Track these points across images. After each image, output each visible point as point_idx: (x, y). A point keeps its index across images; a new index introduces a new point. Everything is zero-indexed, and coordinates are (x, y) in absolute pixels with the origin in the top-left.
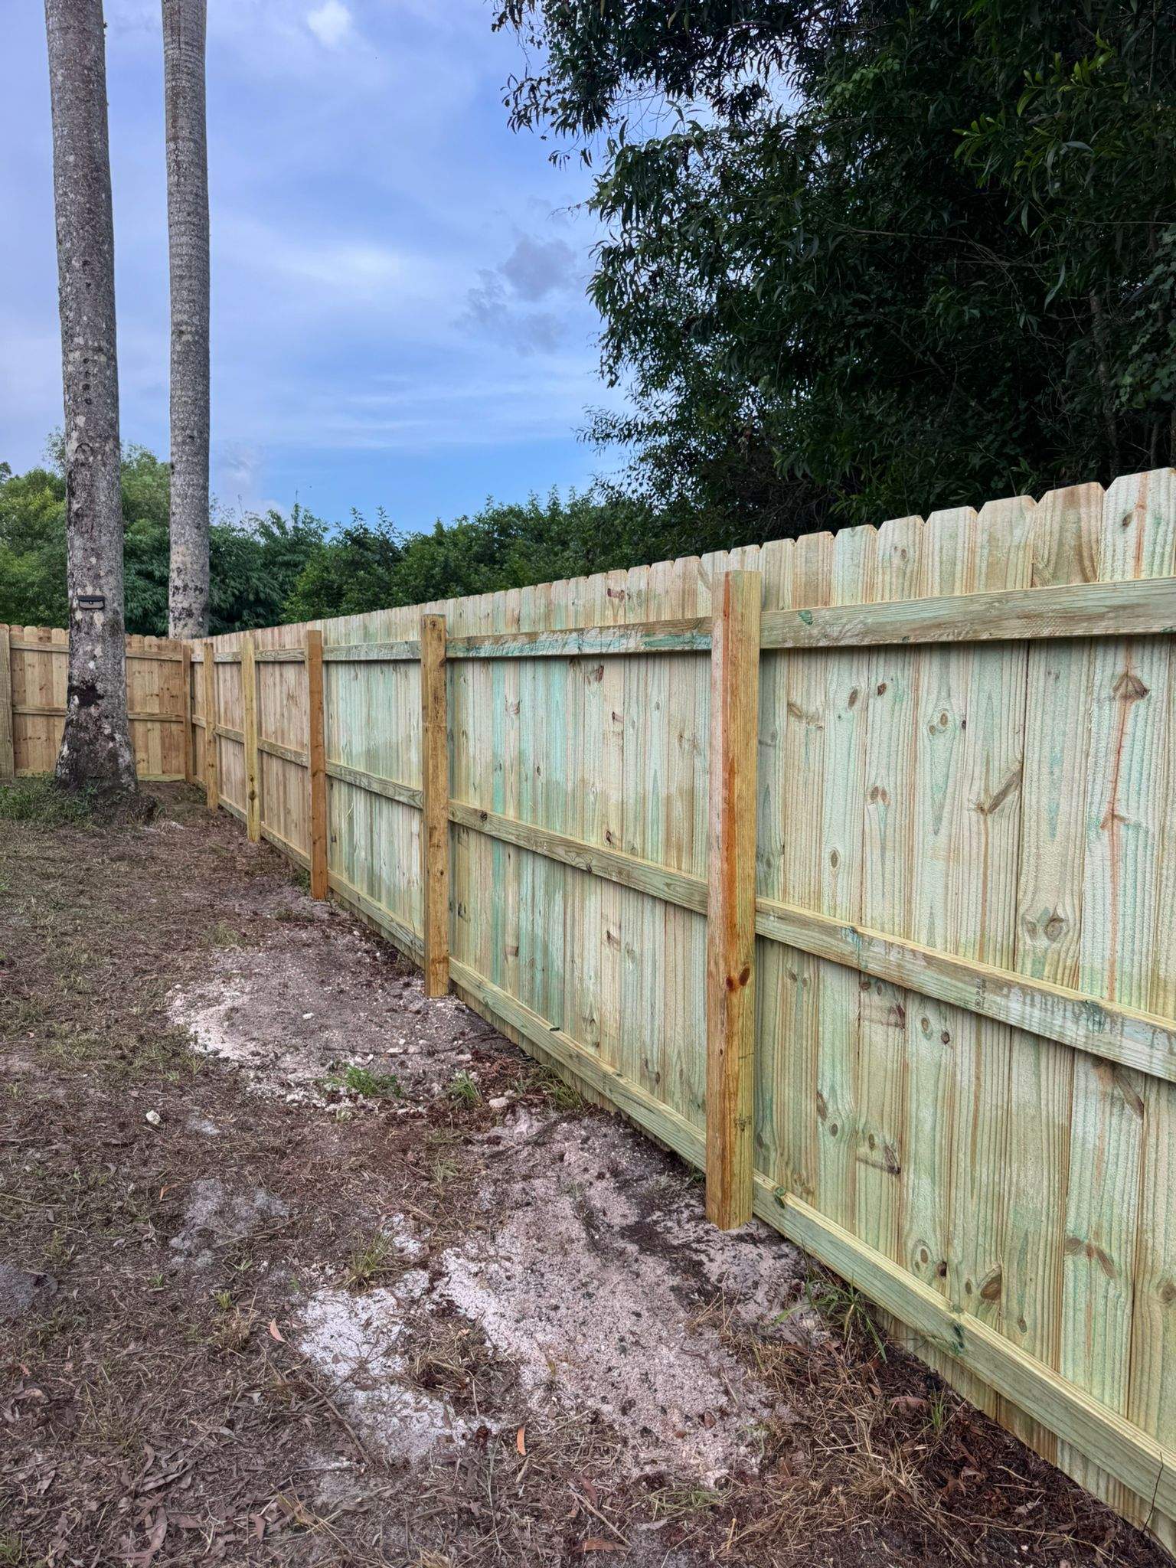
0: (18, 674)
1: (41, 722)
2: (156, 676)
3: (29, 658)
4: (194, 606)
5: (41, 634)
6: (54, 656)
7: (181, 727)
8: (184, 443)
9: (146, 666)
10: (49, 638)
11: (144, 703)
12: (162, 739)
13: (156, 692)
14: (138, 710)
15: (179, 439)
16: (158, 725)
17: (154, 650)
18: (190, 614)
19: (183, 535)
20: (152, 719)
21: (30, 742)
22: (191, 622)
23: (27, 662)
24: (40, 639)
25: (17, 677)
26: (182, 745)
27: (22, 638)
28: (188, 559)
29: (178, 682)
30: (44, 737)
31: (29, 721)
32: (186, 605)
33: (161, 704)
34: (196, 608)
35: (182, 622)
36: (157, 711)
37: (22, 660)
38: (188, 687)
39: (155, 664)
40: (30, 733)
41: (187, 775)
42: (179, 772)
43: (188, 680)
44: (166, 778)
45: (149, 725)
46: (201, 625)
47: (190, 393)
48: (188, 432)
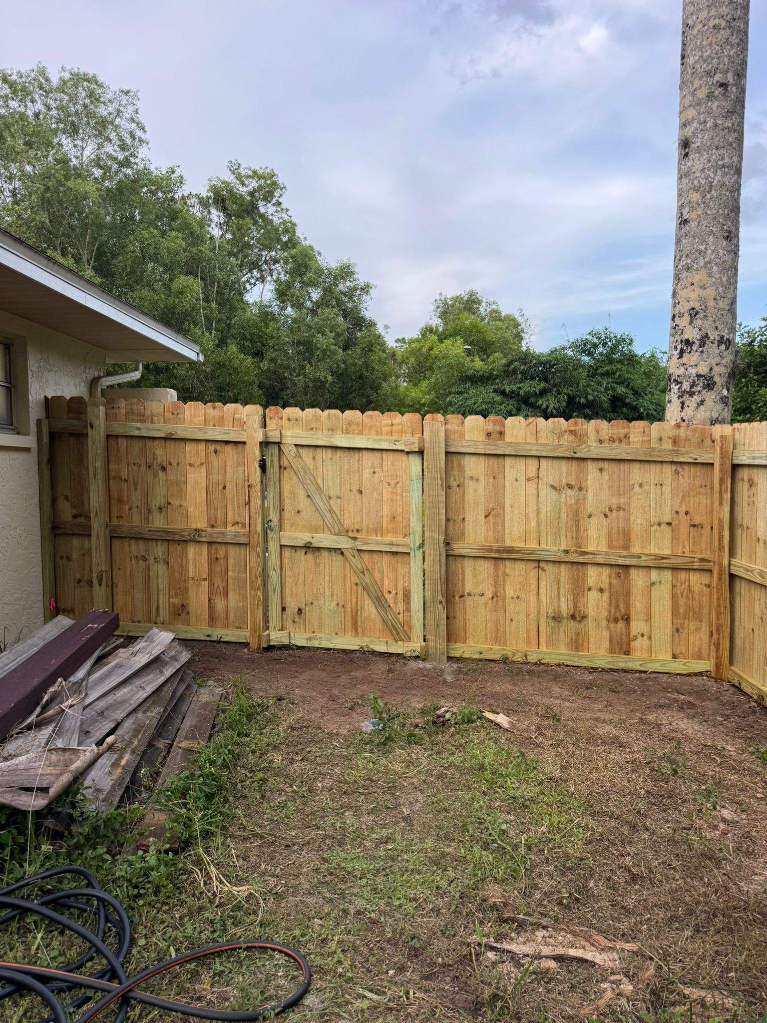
0: (455, 492)
1: (485, 568)
2: (667, 489)
3: (473, 466)
4: (717, 370)
5: (490, 427)
6: (508, 462)
7: (705, 579)
8: (710, 96)
9: (652, 474)
10: (501, 433)
11: (647, 538)
12: (674, 598)
13: (667, 518)
14: (636, 549)
15: (702, 94)
16: (667, 575)
17: (668, 445)
18: (710, 385)
19: (703, 253)
20: (660, 564)
21: (469, 601)
22: (710, 397)
23: (468, 473)
24: (489, 435)
25: (453, 498)
26: (706, 611)
27: (462, 435)
28: (710, 292)
29: (704, 500)
30: (489, 594)
31: (468, 565)
32: (703, 369)
33: (675, 538)
34: (720, 374)
35: (696, 398)
36: (667, 552)
37: (461, 469)
38: (727, 509)
39: (668, 470)
40: (469, 586)
41: (718, 666)
42: (700, 657)
43: (727, 496)
44: (678, 667)
45: (654, 575)
46: (724, 400)
47: (725, 10)
48: (718, 77)
